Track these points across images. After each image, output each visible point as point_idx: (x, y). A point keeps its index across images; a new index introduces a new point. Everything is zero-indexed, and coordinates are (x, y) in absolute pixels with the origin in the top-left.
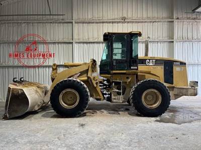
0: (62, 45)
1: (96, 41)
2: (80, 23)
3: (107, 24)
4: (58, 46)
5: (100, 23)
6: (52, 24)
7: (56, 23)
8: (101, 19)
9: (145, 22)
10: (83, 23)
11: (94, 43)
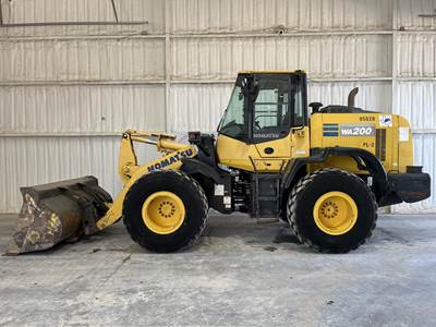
0: (143, 90)
2: (182, 39)
6: (120, 43)
7: (129, 40)
9: (329, 36)
10: (189, 39)
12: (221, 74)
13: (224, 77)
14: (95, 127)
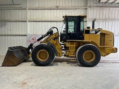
0: (21, 22)
1: (41, 20)
2: (31, 9)
3: (47, 10)
4: (19, 23)
5: (43, 9)
6: (15, 10)
7: (17, 9)
8: (44, 7)
9: (71, 9)
10: (33, 9)
11: (39, 21)
12: (42, 18)
13: (43, 19)
14: (8, 32)
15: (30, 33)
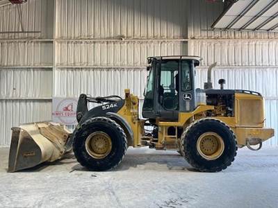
1: (85, 66)
3: (99, 45)
4: (34, 73)
8: (92, 37)
11: (82, 69)
15: (59, 96)
